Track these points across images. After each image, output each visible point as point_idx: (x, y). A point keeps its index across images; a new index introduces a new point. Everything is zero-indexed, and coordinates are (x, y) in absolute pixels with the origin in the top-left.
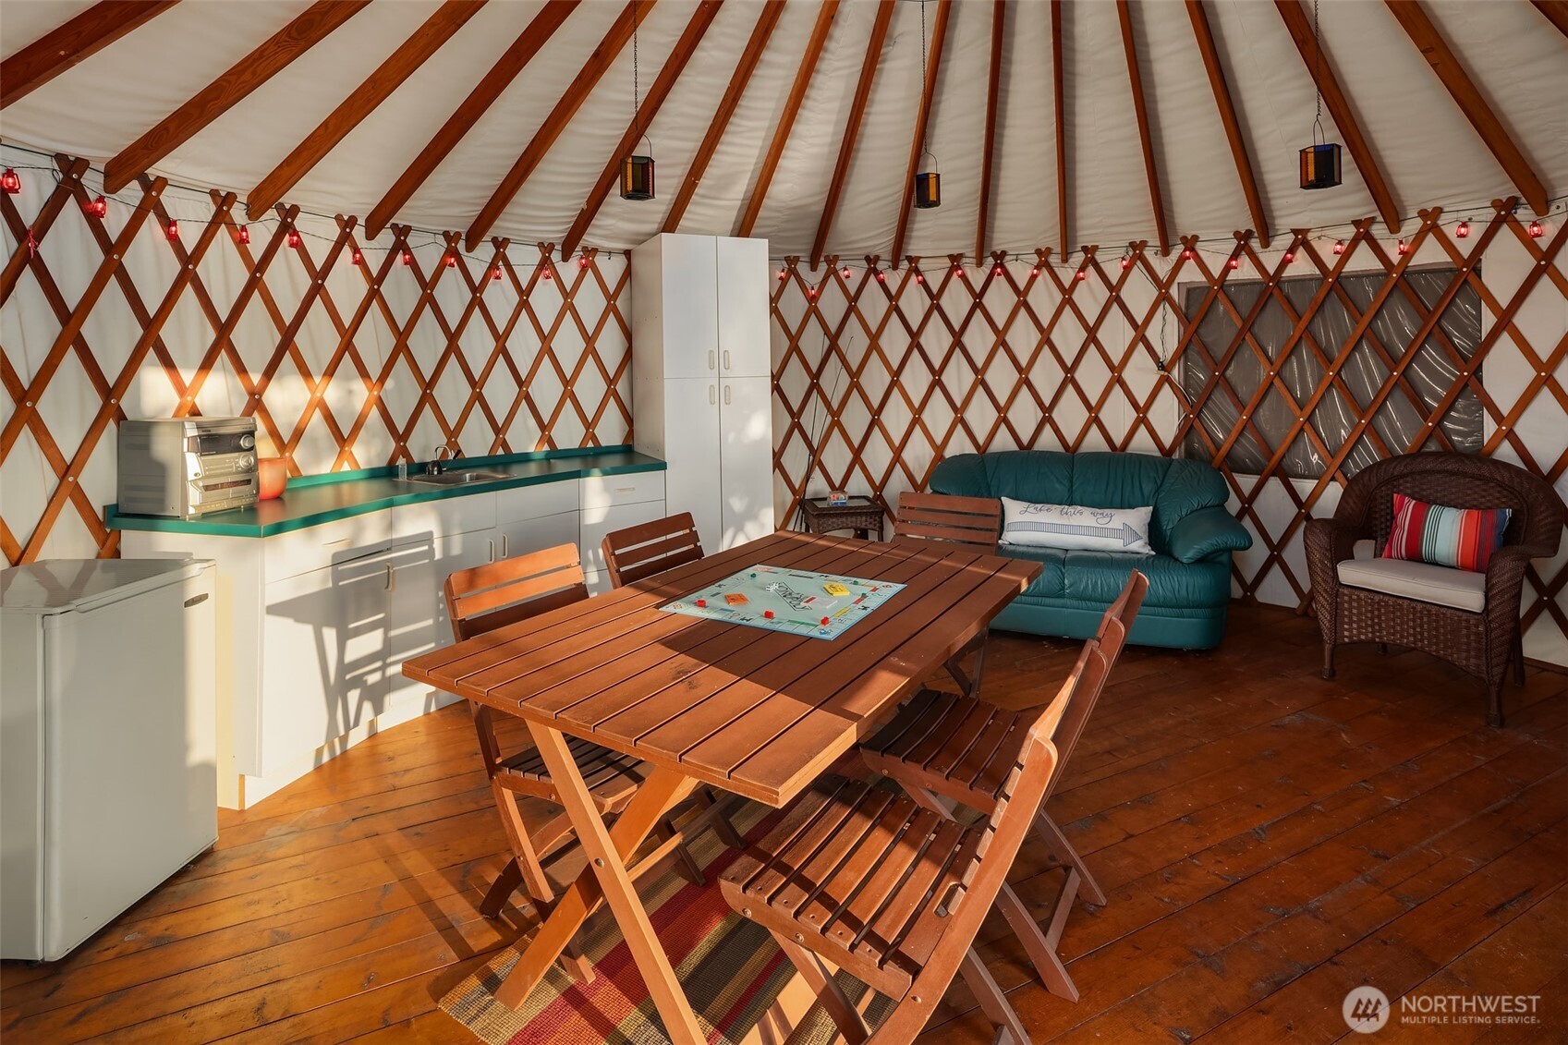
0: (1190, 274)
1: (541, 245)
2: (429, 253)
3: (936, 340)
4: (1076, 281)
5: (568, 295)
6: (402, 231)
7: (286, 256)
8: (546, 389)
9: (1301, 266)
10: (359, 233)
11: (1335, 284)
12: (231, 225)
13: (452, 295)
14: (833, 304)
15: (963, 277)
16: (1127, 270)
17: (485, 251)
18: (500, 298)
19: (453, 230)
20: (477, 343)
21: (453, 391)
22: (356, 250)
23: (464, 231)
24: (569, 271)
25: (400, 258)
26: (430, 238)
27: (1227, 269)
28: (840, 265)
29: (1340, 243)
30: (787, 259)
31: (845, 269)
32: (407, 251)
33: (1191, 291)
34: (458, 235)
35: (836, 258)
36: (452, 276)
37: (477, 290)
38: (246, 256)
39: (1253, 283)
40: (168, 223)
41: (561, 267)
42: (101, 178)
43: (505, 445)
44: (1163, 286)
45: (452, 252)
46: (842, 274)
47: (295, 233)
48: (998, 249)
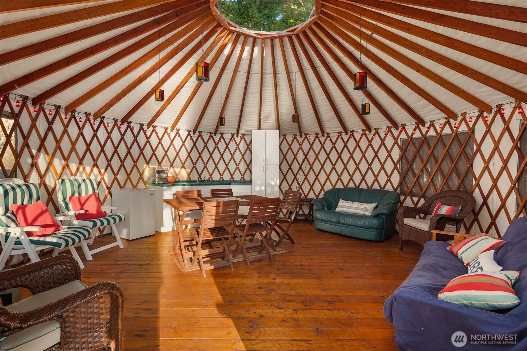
0: (403, 136)
1: (231, 134)
2: (206, 137)
3: (334, 156)
4: (373, 138)
5: (238, 145)
6: (200, 132)
7: (177, 138)
8: (232, 166)
9: (432, 133)
10: (192, 133)
11: (440, 138)
12: (167, 133)
13: (211, 145)
14: (306, 146)
15: (342, 138)
16: (386, 135)
17: (219, 136)
18: (222, 146)
19: (211, 132)
20: (216, 156)
21: (211, 166)
22: (191, 137)
23: (214, 131)
24: (238, 140)
25: (200, 138)
26: (206, 133)
27: (413, 134)
28: (308, 136)
29: (441, 125)
30: (294, 135)
31: (310, 137)
32: (201, 136)
33: (404, 141)
34: (212, 132)
35: (307, 134)
36: (211, 141)
37: (216, 144)
38: (170, 139)
39: (419, 138)
40: (157, 133)
41: (236, 138)
42: (146, 127)
43: (222, 178)
44: (396, 139)
45: (211, 136)
46: (309, 138)
47: (179, 134)
48: (352, 130)
